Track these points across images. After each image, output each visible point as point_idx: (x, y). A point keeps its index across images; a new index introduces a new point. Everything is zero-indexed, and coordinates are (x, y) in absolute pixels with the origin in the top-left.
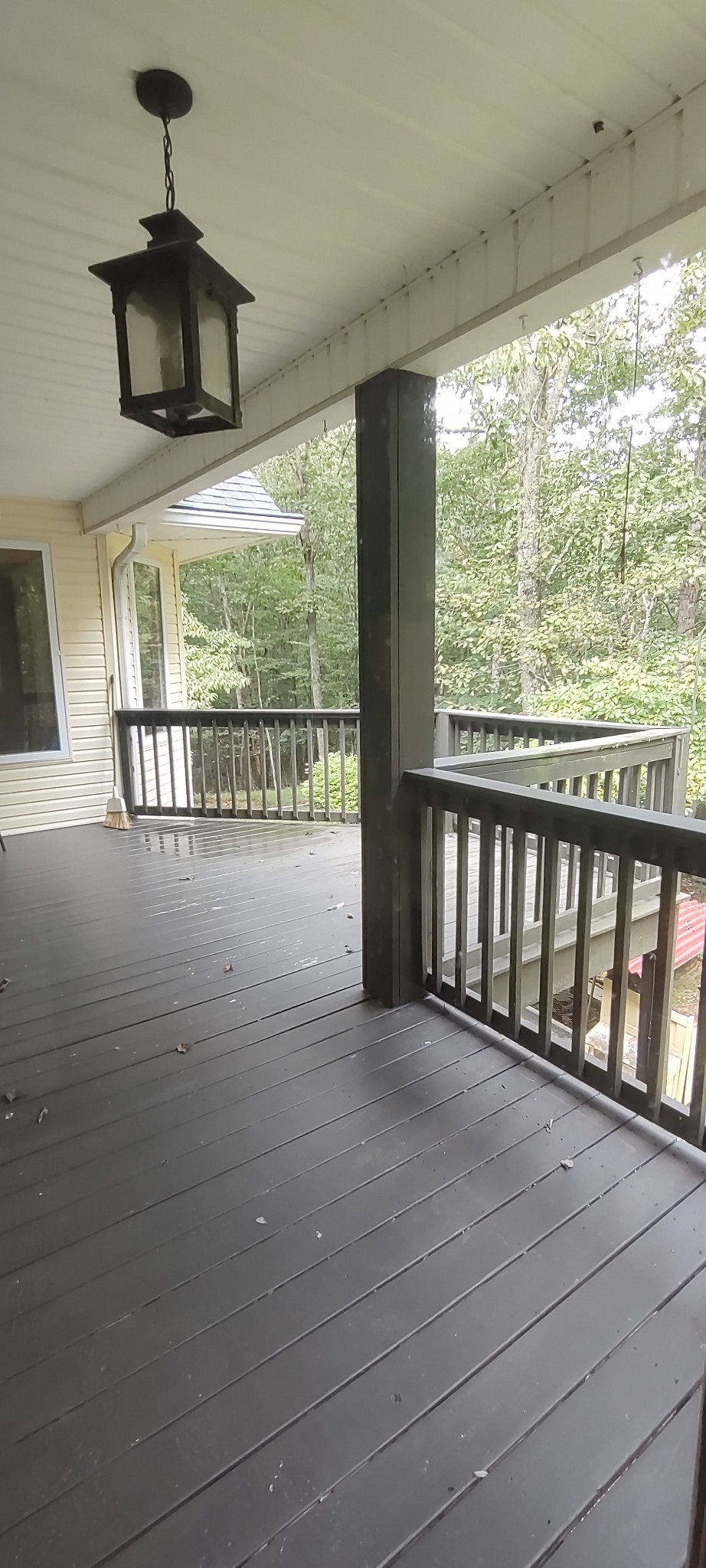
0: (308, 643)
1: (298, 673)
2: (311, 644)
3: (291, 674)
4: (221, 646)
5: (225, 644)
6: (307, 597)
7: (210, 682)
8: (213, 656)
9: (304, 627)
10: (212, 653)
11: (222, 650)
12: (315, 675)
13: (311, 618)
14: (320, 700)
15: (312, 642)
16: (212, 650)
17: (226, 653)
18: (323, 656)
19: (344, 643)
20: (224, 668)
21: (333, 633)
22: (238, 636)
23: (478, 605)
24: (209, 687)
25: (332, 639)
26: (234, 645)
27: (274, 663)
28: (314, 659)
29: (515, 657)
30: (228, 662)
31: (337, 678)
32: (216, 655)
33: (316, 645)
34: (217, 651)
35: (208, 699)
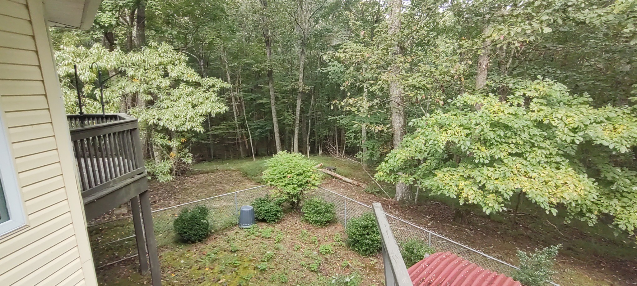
0: (269, 86)
1: (264, 101)
2: (270, 86)
3: (261, 101)
4: (210, 87)
5: (213, 86)
6: (267, 63)
7: (202, 110)
8: (205, 94)
9: (267, 78)
10: (204, 92)
11: (211, 90)
12: (273, 101)
13: (270, 74)
14: (276, 114)
15: (271, 85)
16: (204, 90)
17: (213, 91)
18: (277, 92)
19: (287, 86)
20: (212, 101)
21: (281, 81)
22: (222, 81)
23: (373, 60)
24: (200, 114)
25: (281, 84)
26: (219, 87)
27: (253, 96)
28: (272, 93)
29: (403, 93)
30: (214, 97)
31: (284, 103)
32: (206, 92)
33: (273, 87)
34: (208, 90)
35: (199, 121)
